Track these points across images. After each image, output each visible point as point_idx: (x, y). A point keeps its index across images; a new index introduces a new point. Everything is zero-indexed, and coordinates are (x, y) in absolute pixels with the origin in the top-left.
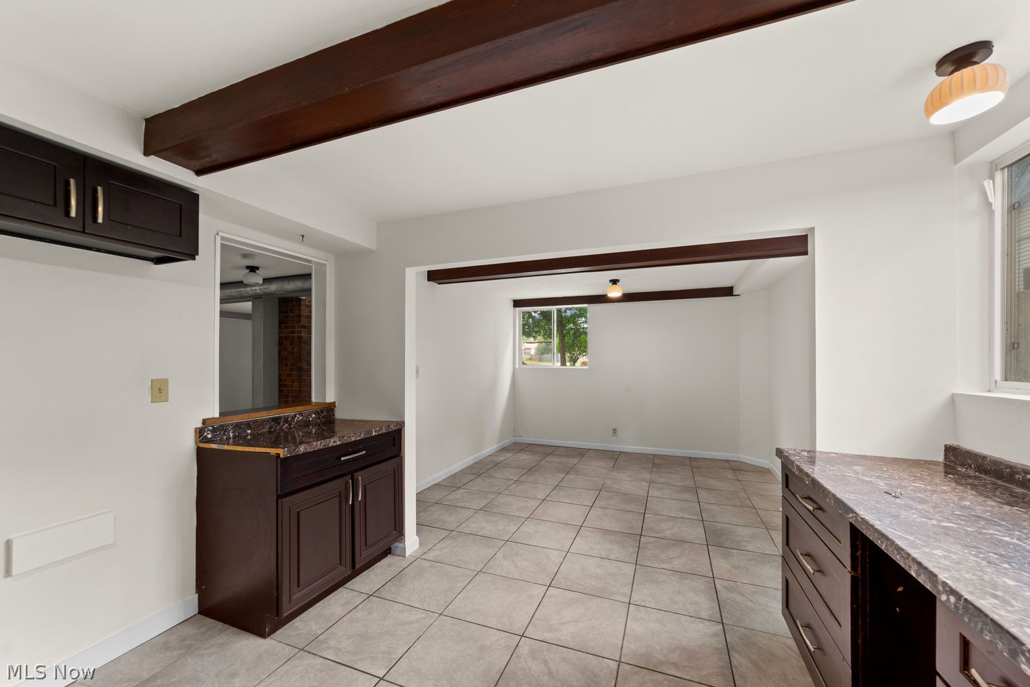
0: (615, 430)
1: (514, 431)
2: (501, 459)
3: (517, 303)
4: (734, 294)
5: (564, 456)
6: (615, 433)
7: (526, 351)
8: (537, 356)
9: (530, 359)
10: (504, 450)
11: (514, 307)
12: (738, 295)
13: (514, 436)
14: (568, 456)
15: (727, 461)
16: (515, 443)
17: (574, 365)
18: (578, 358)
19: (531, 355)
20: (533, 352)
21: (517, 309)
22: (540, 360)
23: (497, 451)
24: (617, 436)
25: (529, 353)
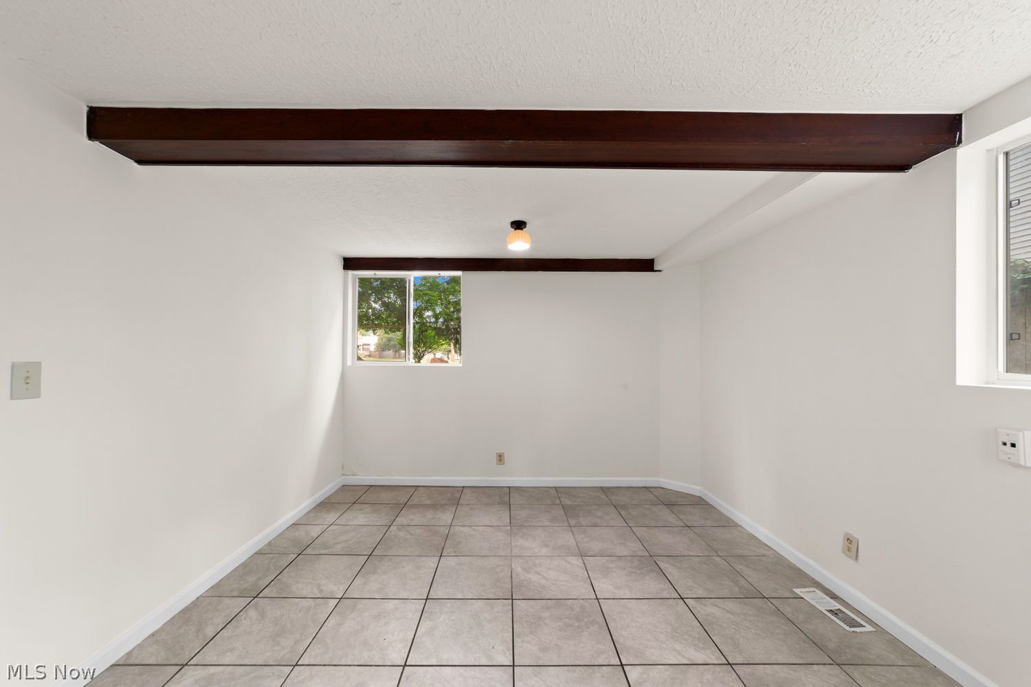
0: (500, 456)
1: (343, 468)
2: (315, 531)
3: (350, 264)
4: (655, 269)
5: (428, 507)
6: (500, 460)
7: (365, 347)
8: (378, 353)
9: (370, 356)
10: (325, 505)
11: (344, 269)
12: (660, 271)
13: (343, 475)
14: (434, 507)
15: (646, 487)
16: (345, 488)
17: (419, 362)
18: (424, 355)
19: (371, 352)
20: (372, 348)
21: (351, 273)
22: (381, 357)
23: (309, 512)
24: (503, 464)
25: (368, 350)
